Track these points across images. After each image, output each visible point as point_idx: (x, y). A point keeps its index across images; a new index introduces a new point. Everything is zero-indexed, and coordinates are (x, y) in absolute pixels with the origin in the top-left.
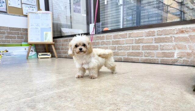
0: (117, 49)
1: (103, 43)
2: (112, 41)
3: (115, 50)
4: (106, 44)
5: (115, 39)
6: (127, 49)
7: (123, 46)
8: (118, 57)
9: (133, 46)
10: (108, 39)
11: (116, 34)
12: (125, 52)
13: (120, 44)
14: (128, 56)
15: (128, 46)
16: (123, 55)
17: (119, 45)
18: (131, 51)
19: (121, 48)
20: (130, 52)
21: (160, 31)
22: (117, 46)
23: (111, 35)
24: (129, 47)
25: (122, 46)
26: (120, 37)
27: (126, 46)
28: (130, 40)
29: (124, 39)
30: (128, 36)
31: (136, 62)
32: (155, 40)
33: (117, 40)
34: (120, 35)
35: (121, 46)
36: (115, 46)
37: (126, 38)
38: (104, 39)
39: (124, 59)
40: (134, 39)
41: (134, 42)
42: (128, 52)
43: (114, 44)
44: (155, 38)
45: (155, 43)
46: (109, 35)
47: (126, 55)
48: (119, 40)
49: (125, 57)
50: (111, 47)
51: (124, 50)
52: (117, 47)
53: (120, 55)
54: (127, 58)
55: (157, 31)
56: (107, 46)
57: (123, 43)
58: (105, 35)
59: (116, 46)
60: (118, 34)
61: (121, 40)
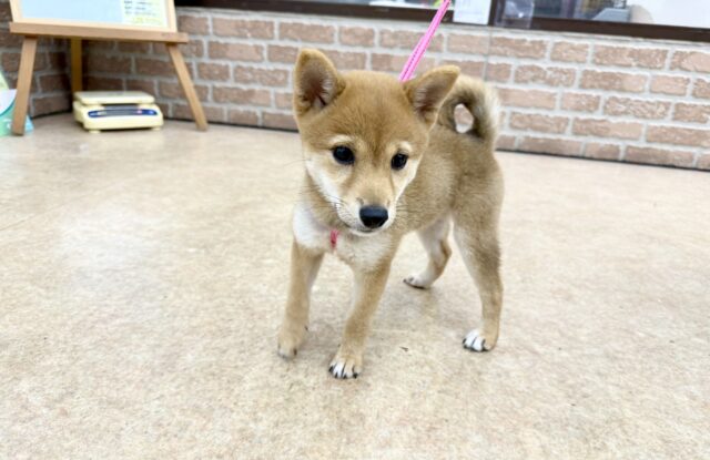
0: (605, 108)
1: (531, 74)
2: (586, 73)
3: (591, 112)
4: (550, 82)
5: (600, 64)
6: (653, 113)
7: (637, 101)
8: (603, 142)
9: (684, 105)
10: (564, 61)
11: (615, 45)
12: (641, 125)
13: (622, 90)
14: (648, 141)
15: (659, 103)
16: (627, 135)
17: (619, 95)
18: (668, 123)
19: (623, 108)
20: (662, 127)
22: (605, 95)
23: (587, 46)
24: (662, 108)
25: (633, 98)
26: (630, 60)
27: (652, 100)
28: (675, 79)
29: (646, 73)
30: (668, 62)
31: (681, 164)
33: (613, 70)
34: (632, 54)
35: (628, 99)
36: (594, 93)
37: (660, 68)
38: (543, 56)
39: (630, 151)
40: (693, 77)
41: (689, 91)
42: (656, 128)
43: (592, 87)
46: (576, 42)
47: (642, 139)
48: (623, 71)
49: (633, 144)
50: (577, 95)
51: (637, 117)
52: (602, 103)
53: (614, 136)
54: (647, 149)
56: (552, 90)
57: (641, 88)
58: (550, 39)
59: (598, 98)
60: (624, 48)
61: (633, 72)
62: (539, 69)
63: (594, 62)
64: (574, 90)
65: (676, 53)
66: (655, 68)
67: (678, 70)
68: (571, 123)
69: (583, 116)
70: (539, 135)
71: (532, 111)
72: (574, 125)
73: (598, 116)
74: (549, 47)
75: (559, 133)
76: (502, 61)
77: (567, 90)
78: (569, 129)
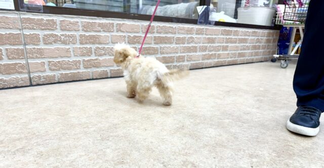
0: (95, 53)
1: (53, 39)
2: (81, 36)
3: (89, 56)
7: (108, 48)
8: (99, 70)
10: (69, 30)
11: (91, 21)
13: (100, 43)
16: (108, 65)
17: (100, 46)
19: (103, 52)
21: (160, 26)
22: (94, 47)
25: (106, 46)
26: (99, 28)
28: (120, 36)
29: (108, 34)
30: (115, 28)
32: (155, 40)
34: (100, 25)
35: (104, 47)
37: (113, 32)
40: (126, 35)
41: (126, 41)
44: (155, 37)
45: (155, 43)
48: (98, 34)
49: (112, 68)
50: (80, 48)
51: (110, 55)
52: (93, 51)
53: (103, 66)
55: (157, 27)
56: (67, 47)
57: (108, 42)
59: (91, 48)
60: (95, 23)
61: (103, 34)
62: (56, 36)
63: (83, 30)
64: (78, 46)
65: (117, 24)
66: (111, 32)
67: (120, 32)
68: (82, 63)
69: (86, 59)
70: (68, 72)
71: (60, 60)
72: (84, 64)
73: (93, 57)
74: (58, 23)
75: (78, 69)
76: (32, 32)
77: (75, 46)
78: (82, 66)
